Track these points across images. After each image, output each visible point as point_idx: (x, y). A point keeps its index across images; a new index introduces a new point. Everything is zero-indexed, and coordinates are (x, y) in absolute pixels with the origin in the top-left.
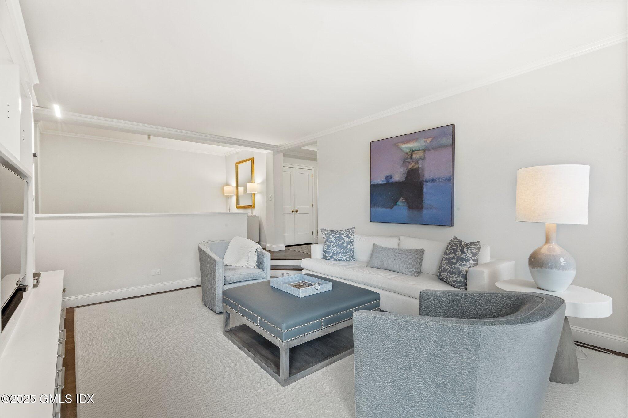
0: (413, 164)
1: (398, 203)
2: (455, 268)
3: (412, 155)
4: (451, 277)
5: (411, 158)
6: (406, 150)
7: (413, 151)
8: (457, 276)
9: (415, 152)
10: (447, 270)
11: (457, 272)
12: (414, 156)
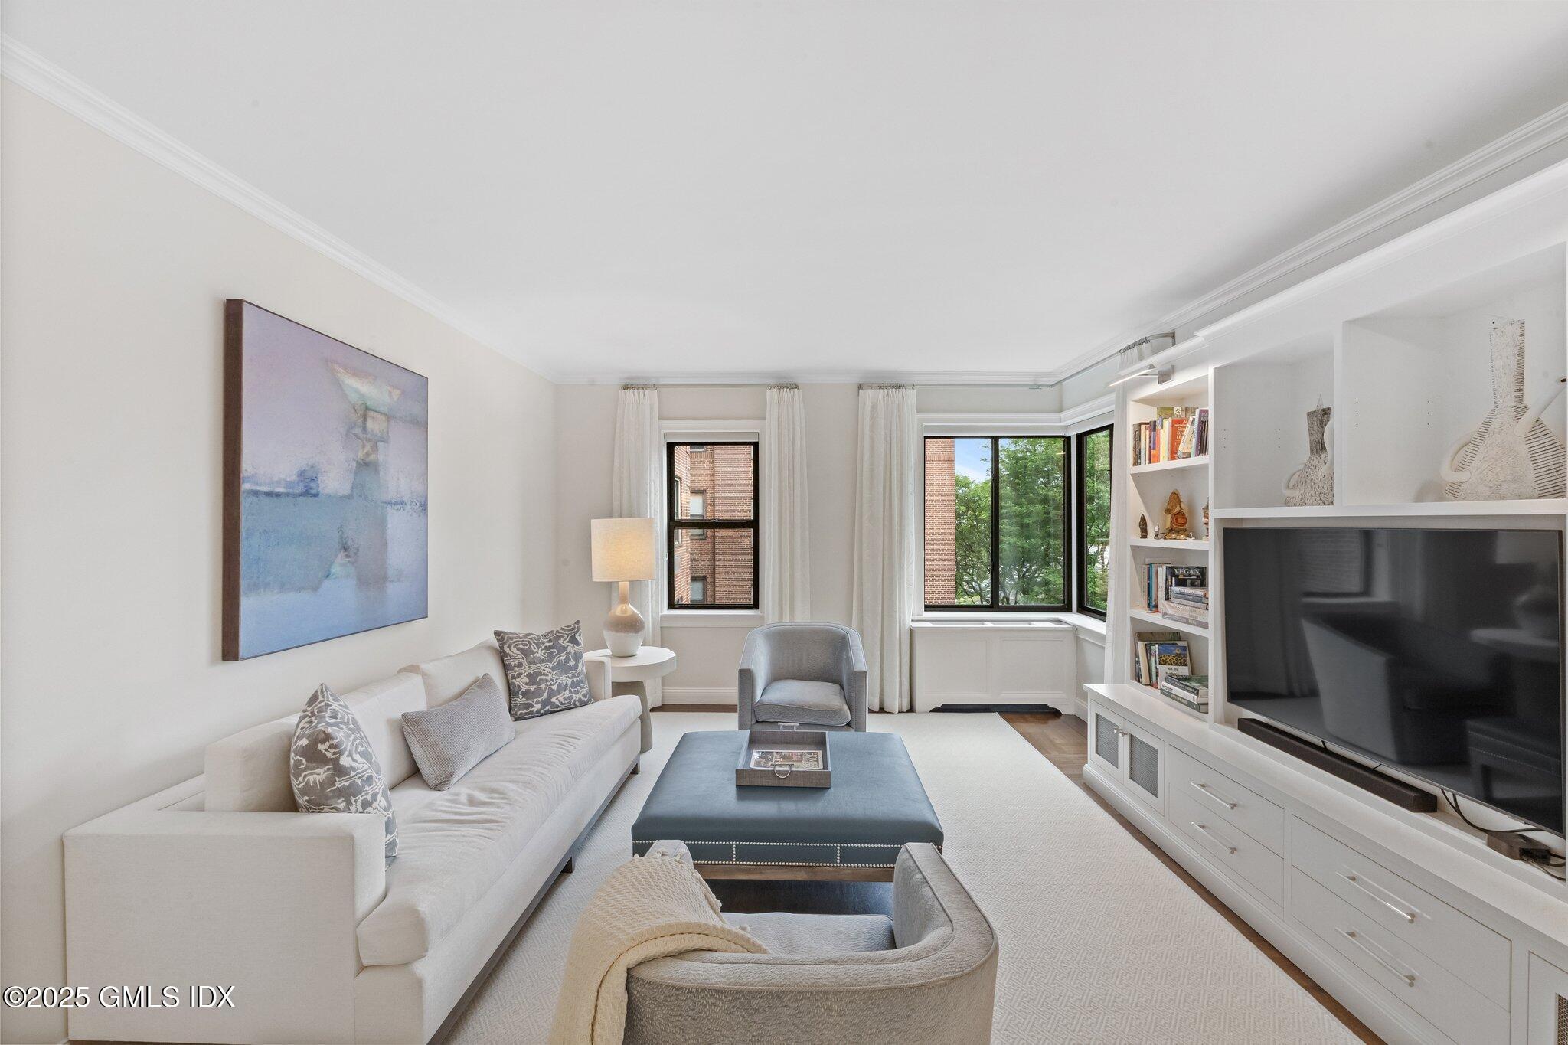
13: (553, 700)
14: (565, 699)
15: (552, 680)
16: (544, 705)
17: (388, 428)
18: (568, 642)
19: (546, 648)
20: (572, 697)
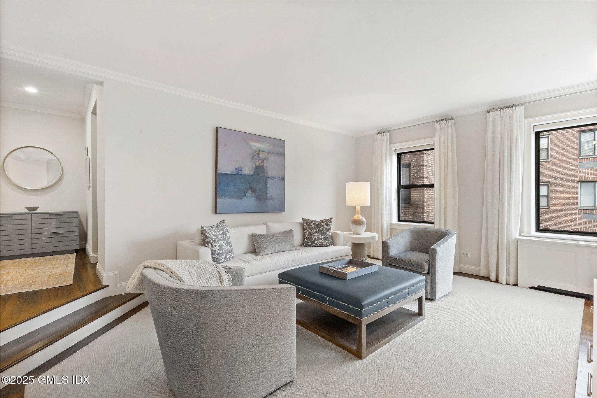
0: (260, 162)
1: (247, 195)
2: (327, 235)
3: (259, 154)
4: (325, 241)
5: (259, 157)
6: (254, 148)
7: (260, 151)
8: (329, 239)
9: (262, 152)
10: (321, 238)
11: (329, 237)
12: (261, 155)
13: (316, 242)
14: (320, 243)
15: (316, 236)
16: (312, 244)
17: (268, 156)
18: (325, 224)
19: (316, 225)
20: (323, 243)
